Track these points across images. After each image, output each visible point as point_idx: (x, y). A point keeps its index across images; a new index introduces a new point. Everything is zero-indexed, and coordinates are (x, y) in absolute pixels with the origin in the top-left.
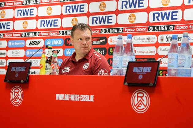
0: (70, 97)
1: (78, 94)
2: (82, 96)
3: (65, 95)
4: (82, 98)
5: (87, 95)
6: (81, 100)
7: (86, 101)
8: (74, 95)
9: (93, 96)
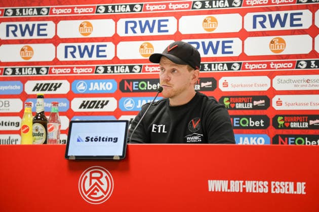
0: (244, 186)
1: (263, 181)
2: (274, 184)
3: (232, 182)
4: (275, 188)
5: (289, 181)
6: (273, 192)
7: (287, 192)
8: (254, 182)
9: (304, 183)
